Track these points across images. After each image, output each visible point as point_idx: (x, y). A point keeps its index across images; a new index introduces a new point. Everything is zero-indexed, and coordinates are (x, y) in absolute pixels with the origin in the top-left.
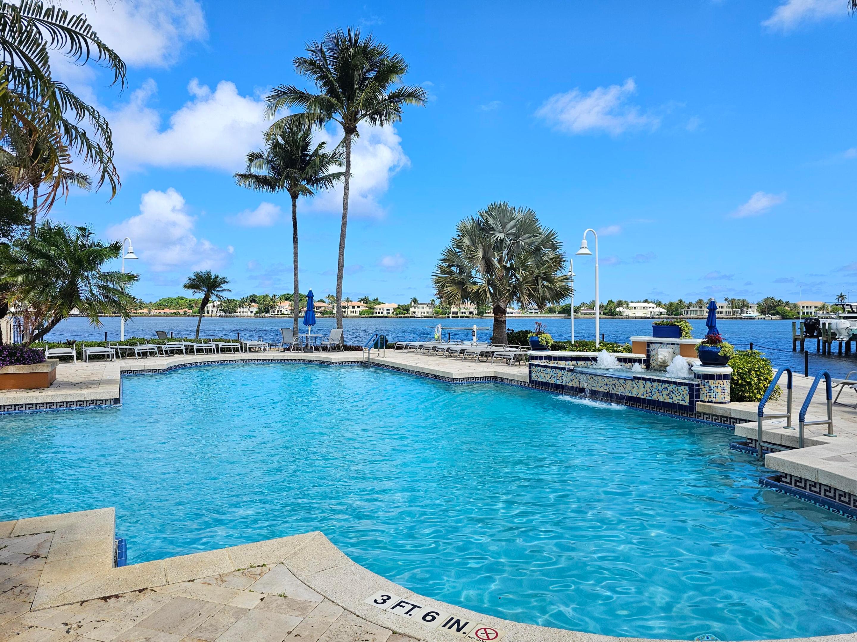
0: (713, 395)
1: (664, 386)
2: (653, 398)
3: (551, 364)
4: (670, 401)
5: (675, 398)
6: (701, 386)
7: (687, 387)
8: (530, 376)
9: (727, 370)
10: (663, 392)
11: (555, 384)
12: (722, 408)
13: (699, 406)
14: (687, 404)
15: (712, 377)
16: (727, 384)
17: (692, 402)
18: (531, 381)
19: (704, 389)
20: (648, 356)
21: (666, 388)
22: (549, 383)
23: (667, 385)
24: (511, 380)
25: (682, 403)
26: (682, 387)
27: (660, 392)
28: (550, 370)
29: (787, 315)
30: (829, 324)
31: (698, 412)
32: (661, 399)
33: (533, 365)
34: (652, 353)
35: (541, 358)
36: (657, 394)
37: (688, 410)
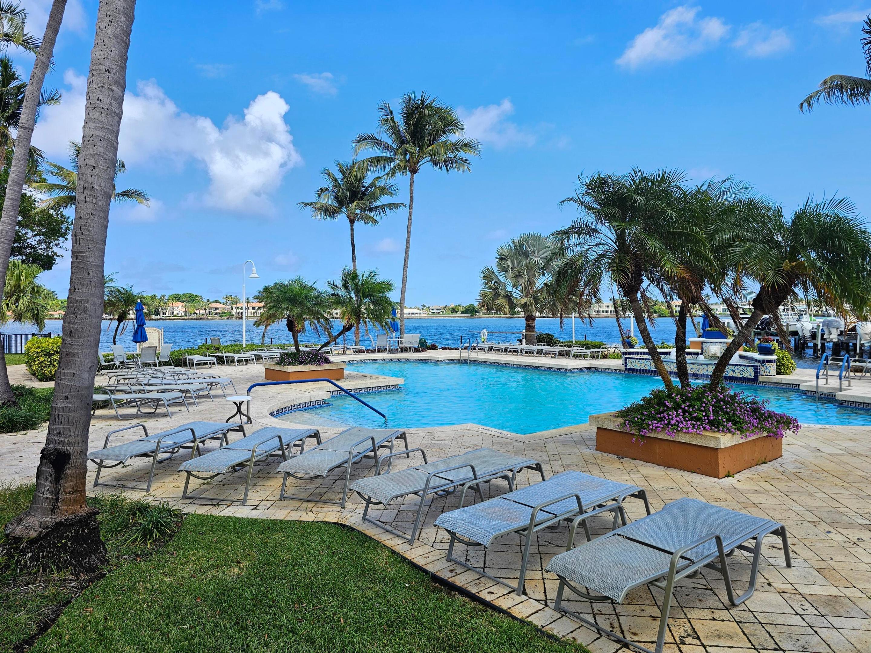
0: (768, 371)
1: (736, 367)
2: (729, 375)
3: (638, 357)
4: (741, 376)
5: (744, 374)
6: (761, 367)
7: (753, 368)
8: (626, 366)
9: (774, 357)
10: (736, 371)
11: (649, 370)
12: (776, 378)
13: (760, 378)
14: (753, 377)
15: (768, 361)
16: (774, 365)
17: (756, 376)
18: (626, 369)
19: (763, 368)
20: (702, 351)
21: (738, 369)
22: (643, 370)
23: (738, 367)
24: (606, 369)
25: (749, 377)
26: (750, 368)
27: (734, 371)
28: (643, 361)
31: (760, 382)
32: (735, 375)
33: (628, 358)
34: (704, 349)
35: (633, 353)
36: (732, 372)
37: (755, 380)
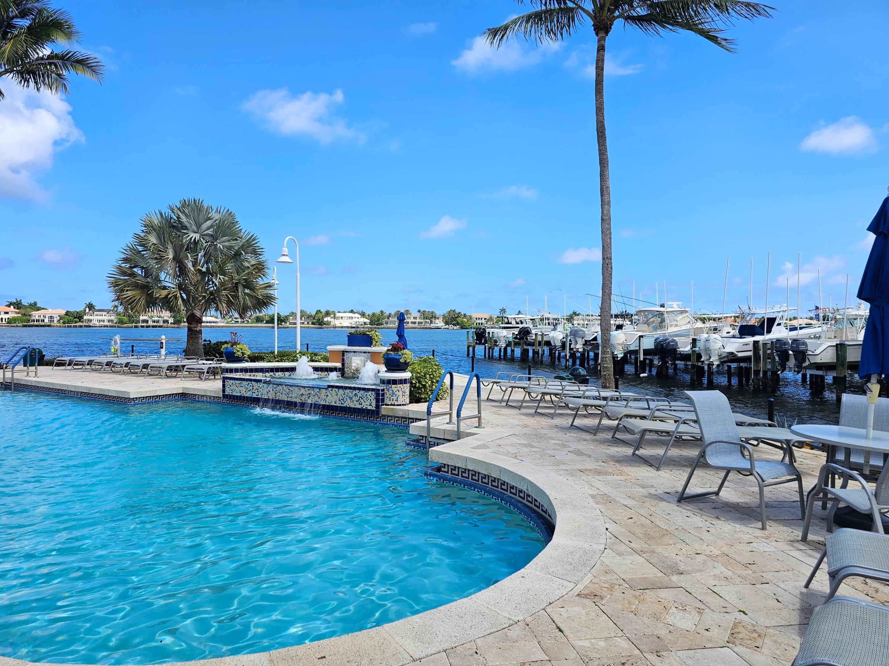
0: (395, 398)
1: (354, 392)
2: (345, 405)
3: (247, 376)
4: (360, 407)
5: (363, 404)
6: (386, 391)
7: (373, 393)
8: (224, 391)
9: (407, 375)
10: (354, 399)
11: (251, 398)
12: (402, 410)
13: (384, 410)
14: (374, 409)
15: (395, 382)
16: (406, 388)
17: (377, 406)
18: (225, 396)
19: (388, 394)
20: (343, 365)
21: (356, 395)
22: (244, 397)
23: (357, 391)
24: (203, 396)
25: (369, 408)
26: (370, 393)
27: (351, 398)
28: (245, 383)
29: (465, 326)
30: (493, 332)
31: (383, 415)
32: (352, 406)
33: (227, 378)
34: (346, 361)
35: (236, 370)
36: (349, 400)
37: (375, 413)
